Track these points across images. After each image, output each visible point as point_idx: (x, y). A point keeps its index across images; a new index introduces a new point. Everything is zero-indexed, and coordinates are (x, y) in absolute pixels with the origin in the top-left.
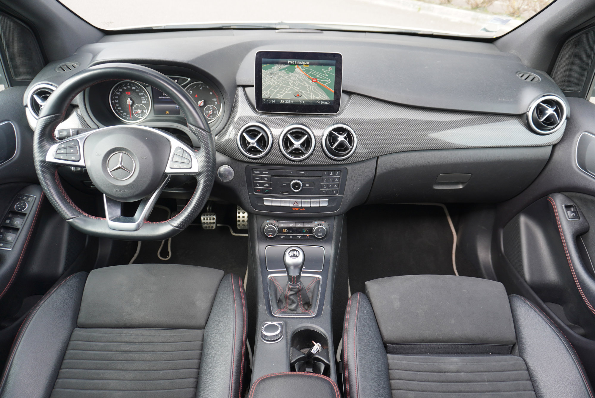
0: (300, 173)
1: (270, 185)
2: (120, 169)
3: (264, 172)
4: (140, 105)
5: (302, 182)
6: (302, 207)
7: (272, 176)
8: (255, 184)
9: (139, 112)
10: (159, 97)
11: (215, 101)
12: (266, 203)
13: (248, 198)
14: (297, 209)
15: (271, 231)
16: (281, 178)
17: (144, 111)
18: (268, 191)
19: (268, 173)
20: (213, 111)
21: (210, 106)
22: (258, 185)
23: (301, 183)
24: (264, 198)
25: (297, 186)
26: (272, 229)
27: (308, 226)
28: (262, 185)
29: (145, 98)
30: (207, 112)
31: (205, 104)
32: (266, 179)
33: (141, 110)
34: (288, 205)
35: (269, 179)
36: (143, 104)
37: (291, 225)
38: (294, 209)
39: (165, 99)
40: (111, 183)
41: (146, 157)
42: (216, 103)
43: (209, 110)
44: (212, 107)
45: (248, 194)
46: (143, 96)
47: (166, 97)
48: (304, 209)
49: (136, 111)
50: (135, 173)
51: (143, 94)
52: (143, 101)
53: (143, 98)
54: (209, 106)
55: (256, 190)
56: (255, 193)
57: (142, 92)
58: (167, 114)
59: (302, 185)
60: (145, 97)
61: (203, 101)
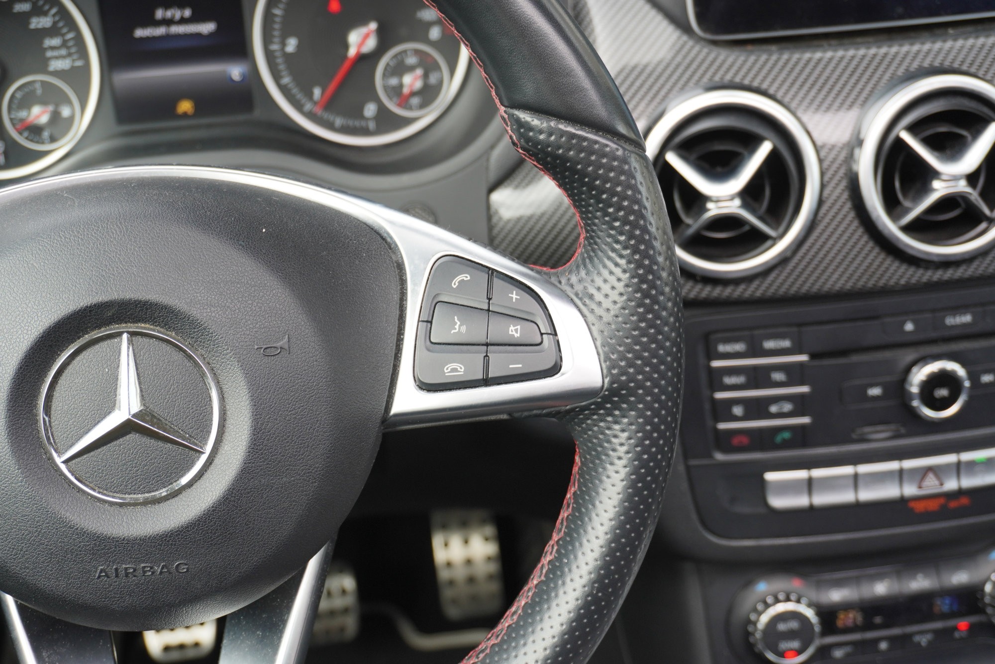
0: (950, 321)
1: (801, 405)
2: (133, 437)
3: (769, 344)
4: (43, 83)
5: (963, 364)
6: (960, 493)
7: (813, 356)
8: (723, 410)
9: (38, 117)
10: (140, 33)
11: (430, 24)
12: (778, 502)
13: (685, 486)
14: (933, 505)
15: (790, 635)
16: (855, 358)
17: (66, 112)
18: (786, 435)
19: (786, 344)
20: (426, 76)
21: (405, 52)
22: (738, 411)
23: (959, 370)
24: (770, 476)
25: (943, 392)
26: (794, 625)
27: (960, 578)
28: (757, 409)
29: (64, 44)
30: (394, 81)
31: (385, 40)
32: (778, 376)
33: (51, 108)
34: (889, 491)
35: (795, 374)
36: (57, 74)
37: (881, 588)
38: (919, 507)
39: (167, 37)
40: (83, 533)
41: (283, 342)
42: (435, 33)
43: (399, 69)
44: (417, 52)
45: (681, 468)
46: (53, 31)
47: (176, 29)
48: (964, 501)
49: (23, 114)
50: (226, 447)
51: (55, 23)
52: (57, 58)
53: (56, 41)
54: (400, 53)
55: (725, 441)
56: (720, 457)
57: (45, 14)
58: (185, 115)
59: (967, 384)
60: (63, 35)
61: (373, 26)
